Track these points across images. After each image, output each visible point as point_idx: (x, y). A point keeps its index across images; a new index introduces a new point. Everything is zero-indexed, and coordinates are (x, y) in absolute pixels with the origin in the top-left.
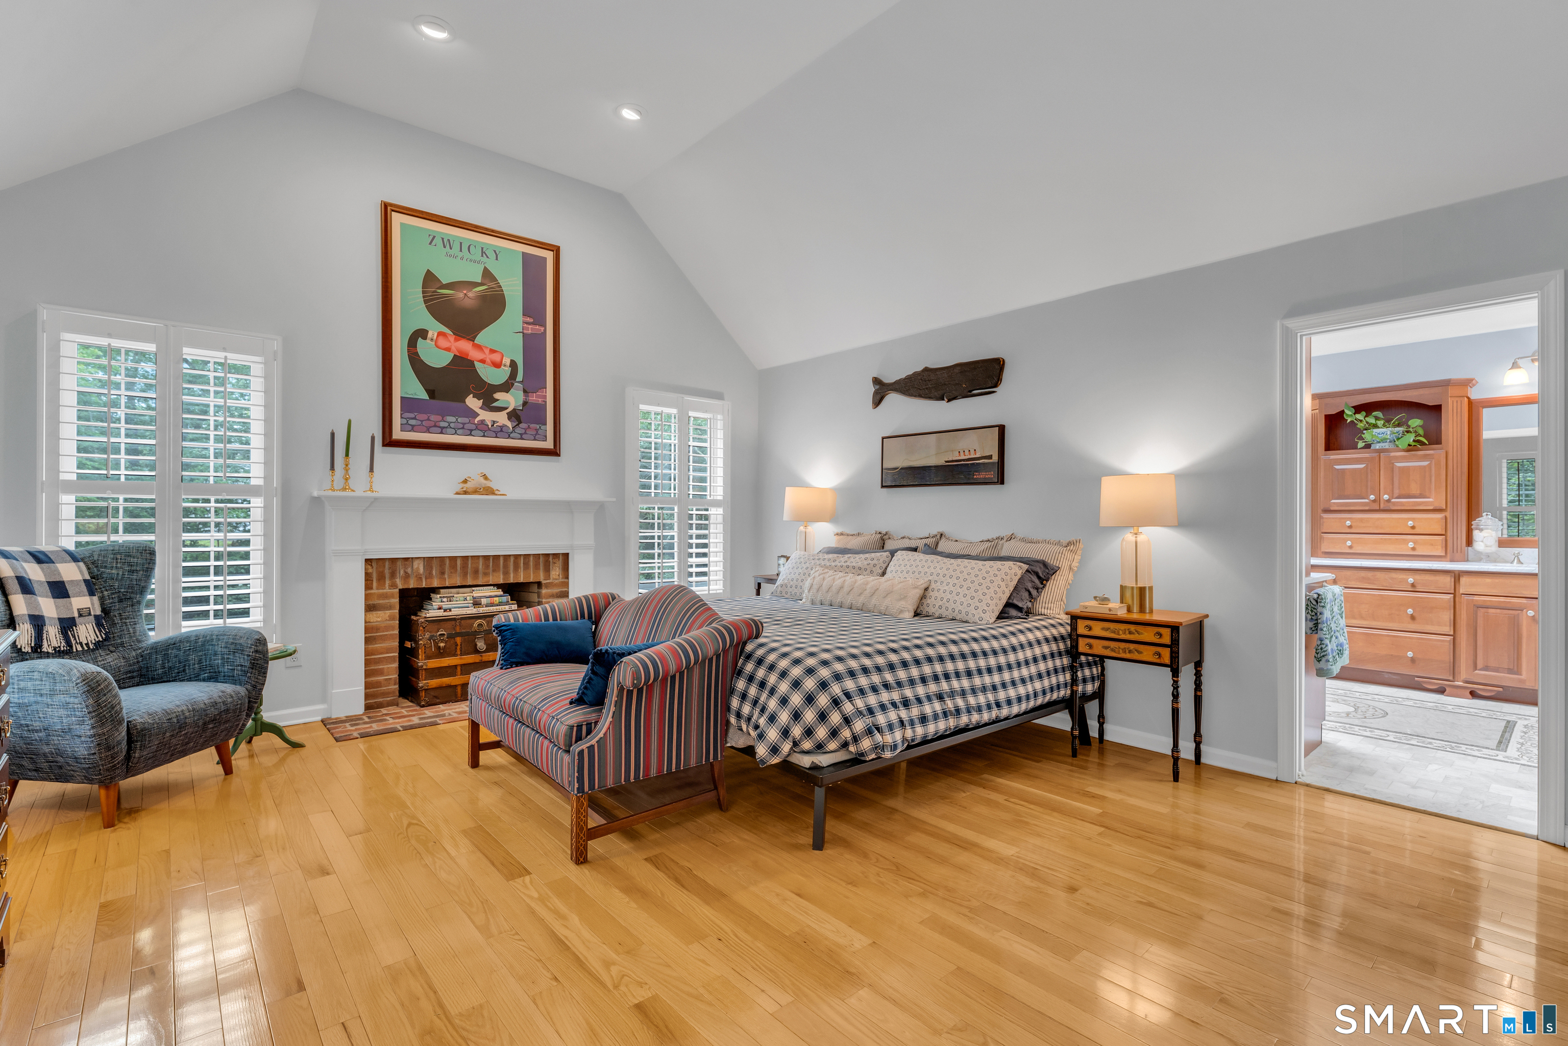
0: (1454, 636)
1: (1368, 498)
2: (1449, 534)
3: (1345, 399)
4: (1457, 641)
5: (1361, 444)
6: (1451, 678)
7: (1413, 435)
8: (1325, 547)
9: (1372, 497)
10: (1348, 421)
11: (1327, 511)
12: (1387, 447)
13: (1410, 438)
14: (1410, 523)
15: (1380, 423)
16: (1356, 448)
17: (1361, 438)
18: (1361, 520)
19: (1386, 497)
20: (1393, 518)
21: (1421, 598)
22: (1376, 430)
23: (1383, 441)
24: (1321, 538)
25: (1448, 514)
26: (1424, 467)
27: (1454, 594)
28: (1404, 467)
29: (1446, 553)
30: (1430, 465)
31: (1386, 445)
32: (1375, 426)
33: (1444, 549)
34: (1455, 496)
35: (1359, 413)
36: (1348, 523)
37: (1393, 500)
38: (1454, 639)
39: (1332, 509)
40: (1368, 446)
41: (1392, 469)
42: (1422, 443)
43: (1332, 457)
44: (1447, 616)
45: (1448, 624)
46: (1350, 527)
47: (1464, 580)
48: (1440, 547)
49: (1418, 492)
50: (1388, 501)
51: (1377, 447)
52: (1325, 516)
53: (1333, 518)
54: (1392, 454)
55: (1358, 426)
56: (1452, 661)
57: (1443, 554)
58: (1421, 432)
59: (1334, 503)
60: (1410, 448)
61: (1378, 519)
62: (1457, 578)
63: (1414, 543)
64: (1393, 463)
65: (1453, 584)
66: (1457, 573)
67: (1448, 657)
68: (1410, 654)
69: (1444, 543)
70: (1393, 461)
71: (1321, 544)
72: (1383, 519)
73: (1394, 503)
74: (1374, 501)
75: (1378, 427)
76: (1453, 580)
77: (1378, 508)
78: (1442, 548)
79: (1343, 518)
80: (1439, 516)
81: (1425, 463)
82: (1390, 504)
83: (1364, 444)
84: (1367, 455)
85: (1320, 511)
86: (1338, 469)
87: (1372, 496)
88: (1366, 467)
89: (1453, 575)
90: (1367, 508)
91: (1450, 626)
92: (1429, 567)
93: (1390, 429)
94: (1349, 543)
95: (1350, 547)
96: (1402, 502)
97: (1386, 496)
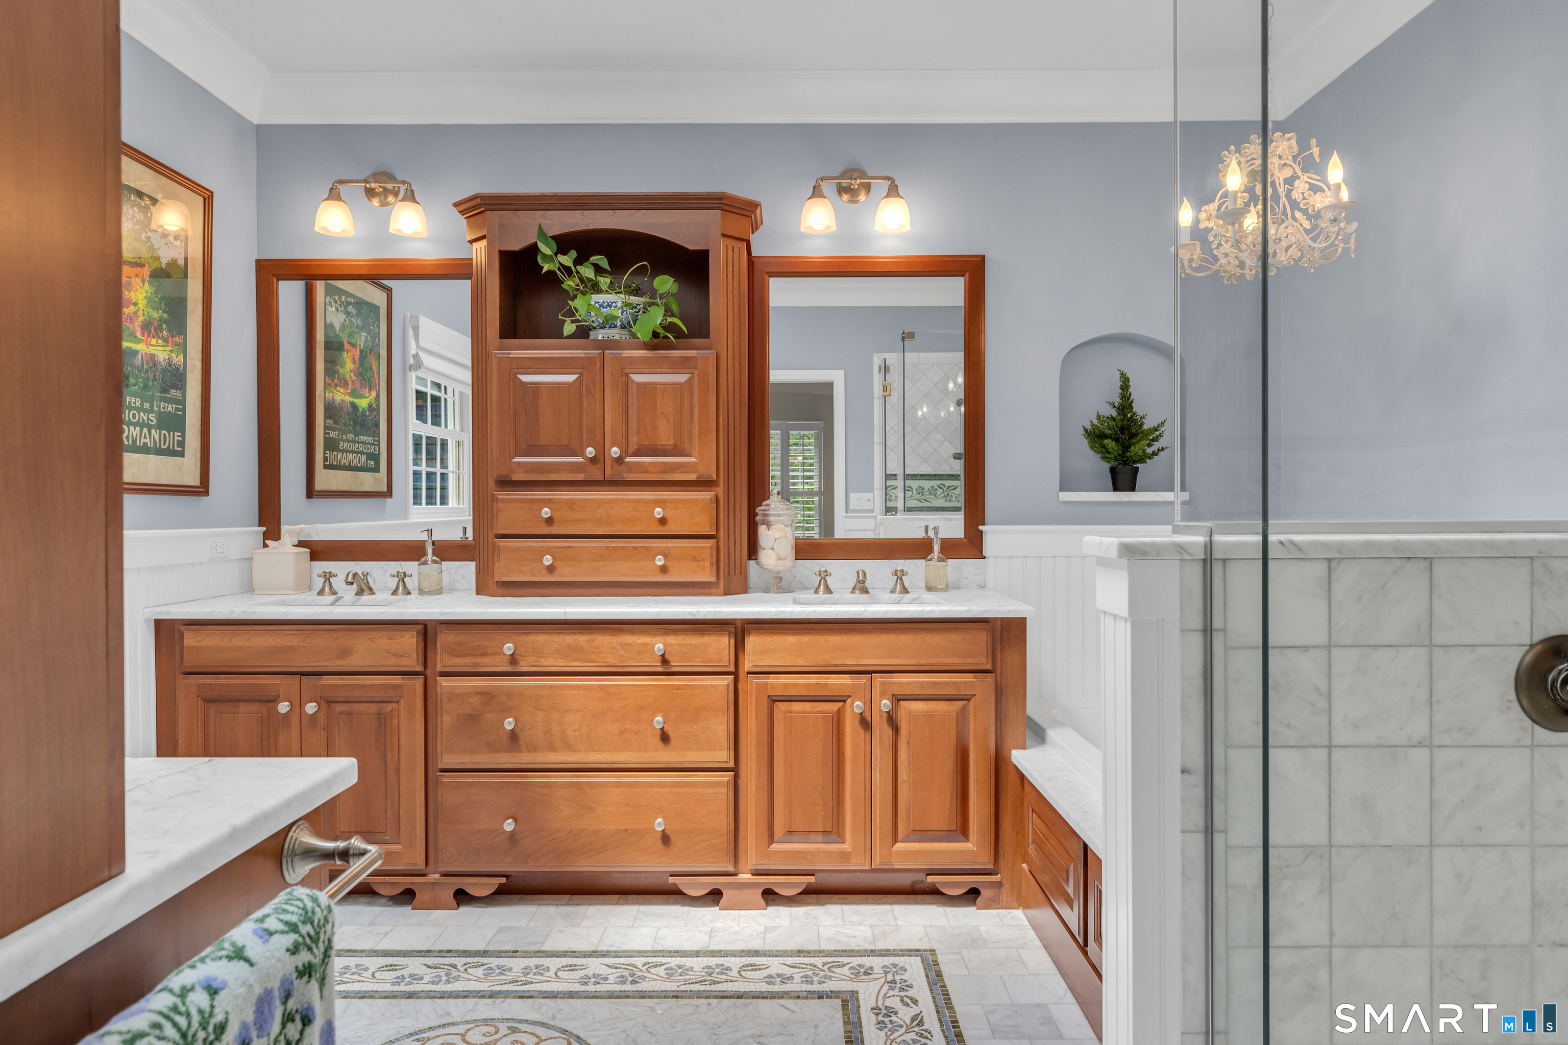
0: (735, 770)
1: (582, 454)
2: (722, 535)
3: (538, 217)
4: (741, 783)
5: (569, 328)
6: (731, 869)
7: (661, 311)
8: (504, 571)
9: (590, 451)
10: (544, 270)
11: (506, 484)
12: (617, 337)
13: (657, 317)
14: (658, 512)
15: (604, 281)
16: (560, 335)
17: (571, 313)
18: (571, 504)
19: (615, 451)
20: (628, 501)
21: (678, 688)
22: (596, 298)
23: (608, 323)
24: (495, 548)
25: (720, 490)
26: (681, 385)
27: (736, 674)
28: (646, 384)
29: (718, 577)
30: (690, 381)
31: (615, 334)
32: (596, 288)
33: (715, 568)
34: (731, 452)
35: (565, 253)
36: (546, 512)
37: (628, 459)
38: (736, 778)
39: (515, 477)
40: (583, 332)
41: (626, 386)
42: (679, 334)
43: (515, 353)
44: (721, 727)
45: (725, 744)
46: (550, 521)
47: (752, 642)
48: (707, 564)
49: (671, 442)
50: (619, 460)
51: (600, 338)
52: (502, 495)
53: (517, 501)
54: (626, 353)
55: (564, 286)
56: (732, 827)
57: (713, 579)
58: (675, 308)
59: (518, 463)
60: (657, 341)
61: (601, 502)
62: (739, 637)
63: (666, 556)
64: (627, 375)
65: (733, 650)
66: (739, 624)
67: (724, 822)
68: (659, 824)
69: (714, 554)
70: (627, 370)
71: (493, 565)
72: (611, 501)
73: (631, 467)
74: (593, 460)
75: (600, 291)
76: (733, 642)
77: (601, 478)
78: (712, 565)
79: (536, 501)
80: (706, 495)
81: (682, 378)
82: (623, 467)
83: (574, 325)
84: (579, 353)
85: (491, 483)
86: (526, 384)
87: (590, 449)
88: (579, 381)
89: (733, 630)
90: (581, 477)
91: (729, 750)
92: (691, 613)
93: (622, 296)
94: (548, 560)
95: (551, 569)
96: (643, 463)
97: (615, 449)
